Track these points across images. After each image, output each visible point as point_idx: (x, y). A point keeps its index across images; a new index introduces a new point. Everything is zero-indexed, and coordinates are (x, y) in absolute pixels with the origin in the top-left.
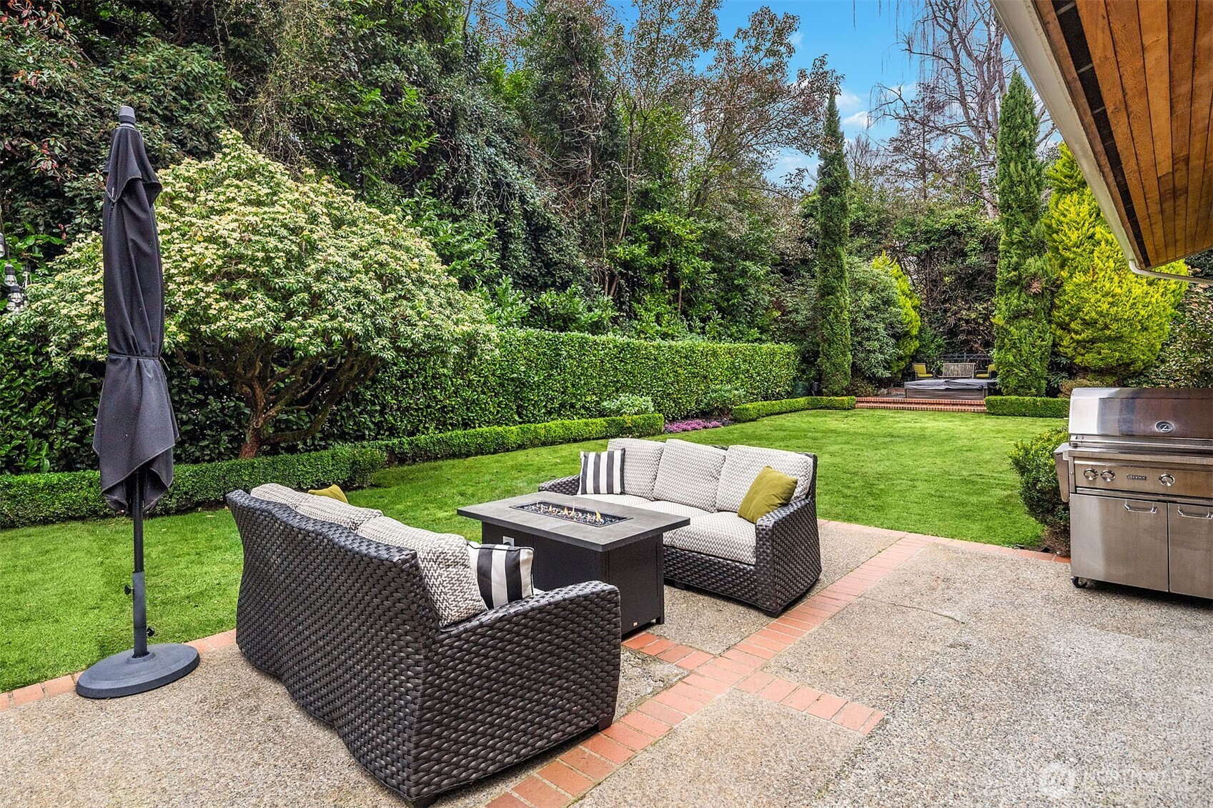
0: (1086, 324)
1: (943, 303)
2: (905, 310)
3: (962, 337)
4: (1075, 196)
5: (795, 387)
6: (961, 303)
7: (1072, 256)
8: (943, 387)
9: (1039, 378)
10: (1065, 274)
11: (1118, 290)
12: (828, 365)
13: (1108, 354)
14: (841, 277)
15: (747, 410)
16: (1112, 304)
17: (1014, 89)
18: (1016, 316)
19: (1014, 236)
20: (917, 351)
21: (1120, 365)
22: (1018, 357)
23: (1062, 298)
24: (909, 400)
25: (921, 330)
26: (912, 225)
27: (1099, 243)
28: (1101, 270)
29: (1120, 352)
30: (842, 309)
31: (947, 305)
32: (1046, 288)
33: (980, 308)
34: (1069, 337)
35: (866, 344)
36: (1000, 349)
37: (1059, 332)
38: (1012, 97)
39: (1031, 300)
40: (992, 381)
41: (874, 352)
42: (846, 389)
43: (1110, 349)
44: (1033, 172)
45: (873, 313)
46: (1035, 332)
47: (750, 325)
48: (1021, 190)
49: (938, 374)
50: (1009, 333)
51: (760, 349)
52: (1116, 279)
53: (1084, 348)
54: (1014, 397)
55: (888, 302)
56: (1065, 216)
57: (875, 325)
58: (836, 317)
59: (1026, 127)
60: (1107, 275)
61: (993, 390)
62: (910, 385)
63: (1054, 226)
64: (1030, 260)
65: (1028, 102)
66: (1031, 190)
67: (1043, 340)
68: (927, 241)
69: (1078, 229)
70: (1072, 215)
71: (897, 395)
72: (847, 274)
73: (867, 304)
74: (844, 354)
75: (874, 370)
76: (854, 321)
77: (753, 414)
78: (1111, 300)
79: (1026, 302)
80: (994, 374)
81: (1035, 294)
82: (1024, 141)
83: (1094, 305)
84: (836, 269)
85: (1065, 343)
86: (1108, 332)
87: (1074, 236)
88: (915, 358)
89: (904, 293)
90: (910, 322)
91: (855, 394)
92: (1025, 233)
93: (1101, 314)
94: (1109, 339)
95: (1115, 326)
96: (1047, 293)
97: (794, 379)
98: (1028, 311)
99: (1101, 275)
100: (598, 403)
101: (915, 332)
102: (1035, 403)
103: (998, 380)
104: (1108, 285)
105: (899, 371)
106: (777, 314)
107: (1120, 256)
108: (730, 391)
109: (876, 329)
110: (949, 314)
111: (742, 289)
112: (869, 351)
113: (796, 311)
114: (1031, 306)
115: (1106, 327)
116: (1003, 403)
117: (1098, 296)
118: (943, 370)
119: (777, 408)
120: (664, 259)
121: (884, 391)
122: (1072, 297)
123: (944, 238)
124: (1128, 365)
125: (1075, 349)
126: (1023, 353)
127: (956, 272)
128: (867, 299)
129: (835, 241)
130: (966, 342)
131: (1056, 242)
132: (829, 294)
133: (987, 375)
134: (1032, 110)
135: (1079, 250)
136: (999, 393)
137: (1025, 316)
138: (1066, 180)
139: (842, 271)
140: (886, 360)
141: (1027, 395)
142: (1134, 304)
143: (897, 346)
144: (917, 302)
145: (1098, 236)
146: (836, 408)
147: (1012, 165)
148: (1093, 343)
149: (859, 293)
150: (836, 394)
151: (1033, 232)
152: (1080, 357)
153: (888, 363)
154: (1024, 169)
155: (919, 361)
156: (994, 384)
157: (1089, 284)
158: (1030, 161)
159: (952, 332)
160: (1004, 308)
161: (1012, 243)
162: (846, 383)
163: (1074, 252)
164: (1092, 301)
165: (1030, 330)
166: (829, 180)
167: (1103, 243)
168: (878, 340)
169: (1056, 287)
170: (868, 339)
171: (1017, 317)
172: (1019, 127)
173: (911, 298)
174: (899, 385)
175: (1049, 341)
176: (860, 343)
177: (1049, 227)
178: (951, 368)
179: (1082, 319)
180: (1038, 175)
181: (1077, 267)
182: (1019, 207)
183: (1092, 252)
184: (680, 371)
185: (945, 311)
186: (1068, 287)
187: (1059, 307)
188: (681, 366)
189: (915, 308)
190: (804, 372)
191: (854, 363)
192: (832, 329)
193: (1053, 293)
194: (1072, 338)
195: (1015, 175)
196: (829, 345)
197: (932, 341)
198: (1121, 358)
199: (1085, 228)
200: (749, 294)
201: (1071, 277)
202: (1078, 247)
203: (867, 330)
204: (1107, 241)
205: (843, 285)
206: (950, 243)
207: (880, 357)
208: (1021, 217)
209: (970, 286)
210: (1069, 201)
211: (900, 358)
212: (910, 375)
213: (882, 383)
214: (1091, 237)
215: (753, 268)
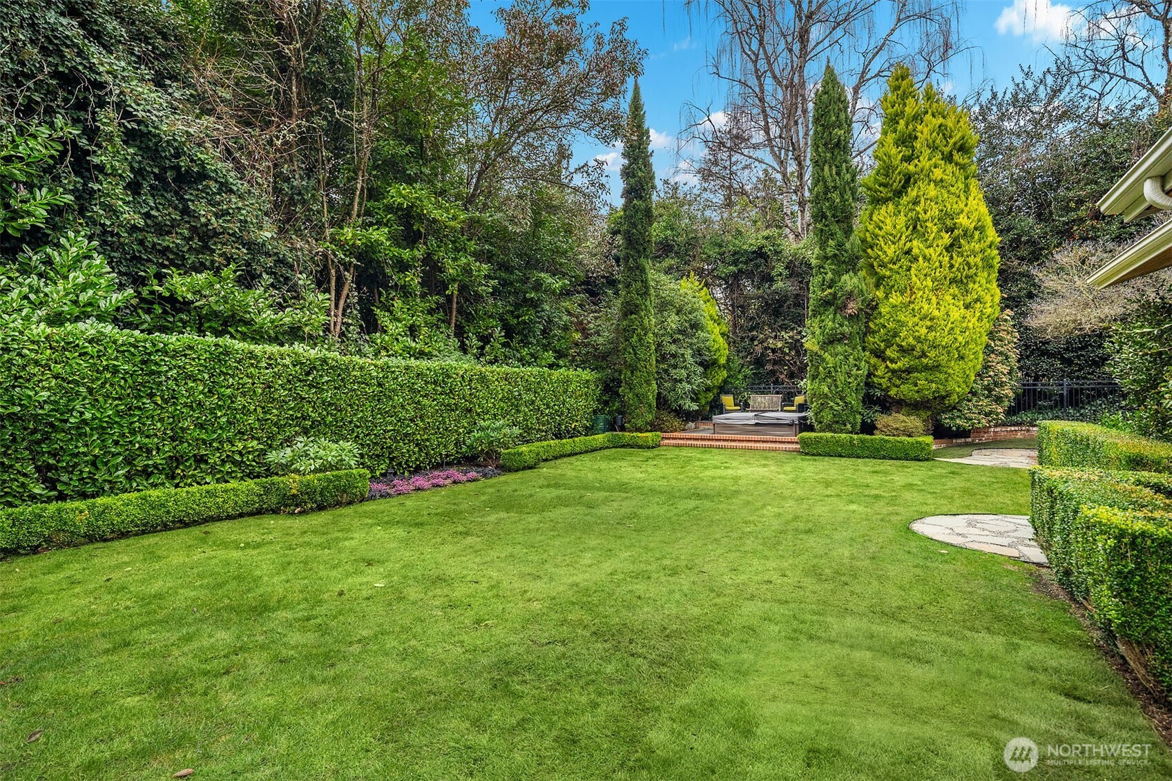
0: (904, 351)
1: (750, 331)
2: (713, 336)
3: (769, 367)
4: (891, 206)
5: (595, 422)
6: (768, 331)
7: (888, 273)
8: (753, 422)
9: (854, 412)
10: (880, 294)
11: (936, 313)
12: (630, 395)
13: (925, 385)
14: (645, 294)
15: (520, 454)
16: (930, 328)
17: (827, 83)
18: (831, 340)
19: (829, 249)
20: (725, 381)
21: (935, 398)
22: (833, 387)
23: (877, 321)
24: (717, 436)
25: (728, 360)
26: (720, 246)
27: (916, 259)
28: (919, 289)
29: (936, 383)
30: (646, 331)
31: (755, 333)
32: (862, 309)
33: (786, 336)
34: (884, 366)
35: (672, 372)
36: (814, 378)
37: (873, 360)
38: (826, 93)
39: (846, 323)
40: (803, 414)
41: (681, 381)
42: (651, 424)
43: (927, 379)
44: (848, 177)
45: (680, 337)
46: (851, 359)
47: (546, 348)
48: (836, 197)
49: (745, 406)
50: (824, 360)
51: (549, 375)
52: (934, 300)
53: (900, 378)
54: (829, 435)
55: (696, 326)
56: (880, 229)
57: (681, 351)
58: (640, 340)
59: (840, 127)
60: (925, 296)
61: (805, 426)
62: (718, 418)
63: (869, 239)
64: (845, 277)
65: (843, 99)
66: (846, 197)
67: (858, 369)
68: (735, 263)
69: (894, 243)
70: (888, 228)
71: (705, 430)
72: (652, 291)
73: (674, 326)
74: (648, 382)
75: (681, 402)
76: (659, 345)
77: (530, 459)
78: (929, 323)
79: (841, 325)
80: (802, 408)
81: (850, 315)
82: (839, 141)
83: (912, 329)
84: (639, 284)
85: (879, 373)
86: (925, 361)
87: (891, 251)
88: (723, 389)
89: (712, 318)
90: (718, 350)
91: (661, 430)
92: (840, 245)
93: (918, 339)
94: (926, 368)
95: (932, 354)
96: (863, 316)
97: (595, 412)
98: (844, 336)
99: (919, 296)
100: (263, 453)
101: (723, 361)
102: (852, 440)
103: (810, 414)
104: (926, 307)
105: (707, 403)
106: (577, 336)
107: (937, 274)
108: (498, 429)
109: (683, 355)
110: (756, 343)
111: (534, 304)
112: (676, 381)
113: (598, 333)
114: (846, 329)
115: (924, 355)
116: (818, 441)
117: (916, 319)
118: (751, 403)
119: (568, 449)
120: (419, 253)
121: (691, 425)
122: (888, 320)
123: (751, 260)
124: (943, 398)
125: (890, 379)
126: (839, 383)
127: (762, 297)
128: (673, 321)
129: (639, 252)
130: (773, 372)
131: (871, 258)
132: (632, 313)
133: (794, 408)
134: (846, 108)
135: (895, 267)
136: (811, 428)
137: (839, 340)
138: (881, 189)
139: (647, 287)
140: (693, 391)
141: (841, 431)
142: (952, 329)
143: (704, 374)
144: (725, 329)
145: (915, 251)
146: (640, 447)
147: (826, 168)
148: (909, 373)
149: (665, 314)
150: (639, 430)
151: (848, 246)
152: (896, 389)
153: (696, 394)
154: (838, 174)
155: (727, 393)
156: (805, 418)
157: (906, 306)
158: (844, 165)
159: (759, 362)
160: (818, 331)
161: (826, 258)
162: (650, 417)
163: (891, 269)
164: (910, 324)
165: (845, 357)
166: (632, 181)
167: (921, 259)
168: (685, 368)
169: (872, 308)
170: (675, 367)
171: (831, 342)
172: (833, 126)
173: (719, 324)
174: (707, 418)
175: (863, 372)
176: (666, 371)
177: (863, 241)
178: (759, 400)
179: (898, 346)
180: (853, 180)
181: (893, 286)
182: (833, 216)
183: (909, 269)
184: (425, 402)
185: (753, 339)
186: (884, 309)
187: (874, 332)
188: (426, 396)
189: (723, 334)
190: (606, 403)
191: (659, 394)
192: (635, 354)
193: (868, 316)
194: (887, 367)
195: (829, 180)
196: (632, 372)
197: (740, 372)
198: (937, 390)
199: (902, 242)
200: (543, 310)
201: (887, 297)
202: (895, 264)
203: (674, 356)
204: (925, 257)
205: (648, 303)
206: (758, 266)
207: (688, 387)
208: (835, 228)
209: (777, 313)
210: (884, 213)
211: (708, 389)
212: (717, 407)
213: (689, 416)
214: (908, 252)
215: (550, 280)
